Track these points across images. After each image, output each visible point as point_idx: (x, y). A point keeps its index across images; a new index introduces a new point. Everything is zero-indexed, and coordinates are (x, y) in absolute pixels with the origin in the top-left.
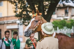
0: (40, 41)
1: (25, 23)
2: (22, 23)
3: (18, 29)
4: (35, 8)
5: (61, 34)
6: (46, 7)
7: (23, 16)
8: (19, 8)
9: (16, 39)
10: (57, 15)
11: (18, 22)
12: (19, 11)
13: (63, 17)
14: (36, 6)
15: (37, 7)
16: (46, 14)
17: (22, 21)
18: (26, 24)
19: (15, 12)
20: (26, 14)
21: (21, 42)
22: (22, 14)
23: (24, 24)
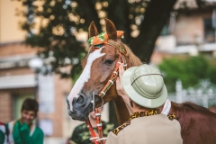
0: (116, 133)
1: (63, 66)
2: (50, 67)
3: (35, 90)
4: (95, 13)
5: (188, 107)
6: (137, 10)
7: (54, 43)
8: (39, 14)
9: (30, 125)
10: (177, 36)
11: (36, 63)
12: (40, 23)
13: (197, 44)
14: (99, 6)
15: (103, 9)
16: (135, 33)
17: (52, 58)
18: (63, 70)
19: (26, 27)
20: (66, 35)
21: (48, 136)
22: (52, 35)
23: (58, 72)
